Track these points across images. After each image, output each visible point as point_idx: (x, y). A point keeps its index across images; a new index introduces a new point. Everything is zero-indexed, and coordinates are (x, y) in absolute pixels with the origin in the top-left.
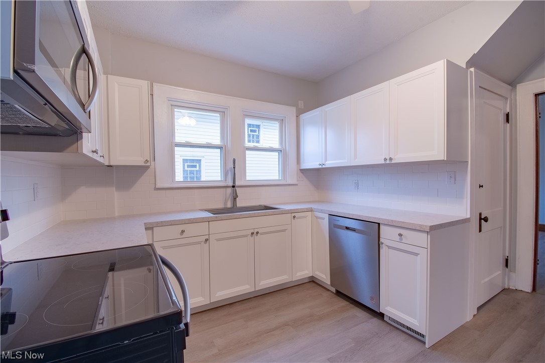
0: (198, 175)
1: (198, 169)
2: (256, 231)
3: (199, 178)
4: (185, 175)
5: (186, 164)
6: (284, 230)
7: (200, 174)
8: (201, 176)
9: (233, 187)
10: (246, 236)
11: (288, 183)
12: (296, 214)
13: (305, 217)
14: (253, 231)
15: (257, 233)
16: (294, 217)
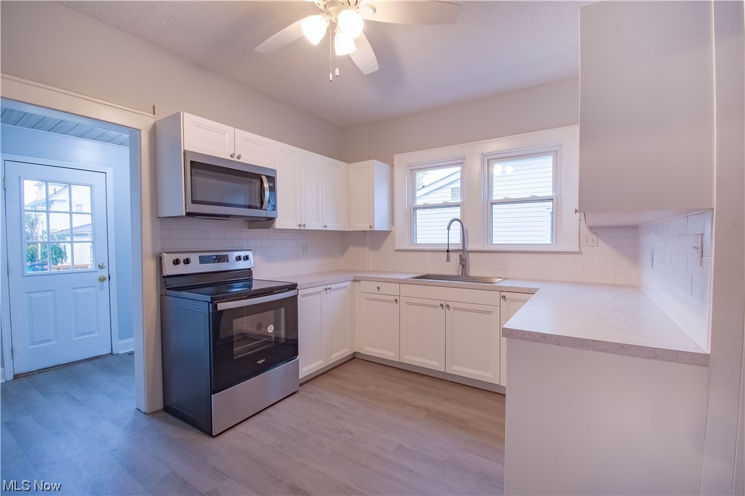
2: (447, 303)
6: (489, 313)
9: (448, 251)
12: (507, 295)
14: (443, 303)
15: (448, 306)
16: (504, 297)
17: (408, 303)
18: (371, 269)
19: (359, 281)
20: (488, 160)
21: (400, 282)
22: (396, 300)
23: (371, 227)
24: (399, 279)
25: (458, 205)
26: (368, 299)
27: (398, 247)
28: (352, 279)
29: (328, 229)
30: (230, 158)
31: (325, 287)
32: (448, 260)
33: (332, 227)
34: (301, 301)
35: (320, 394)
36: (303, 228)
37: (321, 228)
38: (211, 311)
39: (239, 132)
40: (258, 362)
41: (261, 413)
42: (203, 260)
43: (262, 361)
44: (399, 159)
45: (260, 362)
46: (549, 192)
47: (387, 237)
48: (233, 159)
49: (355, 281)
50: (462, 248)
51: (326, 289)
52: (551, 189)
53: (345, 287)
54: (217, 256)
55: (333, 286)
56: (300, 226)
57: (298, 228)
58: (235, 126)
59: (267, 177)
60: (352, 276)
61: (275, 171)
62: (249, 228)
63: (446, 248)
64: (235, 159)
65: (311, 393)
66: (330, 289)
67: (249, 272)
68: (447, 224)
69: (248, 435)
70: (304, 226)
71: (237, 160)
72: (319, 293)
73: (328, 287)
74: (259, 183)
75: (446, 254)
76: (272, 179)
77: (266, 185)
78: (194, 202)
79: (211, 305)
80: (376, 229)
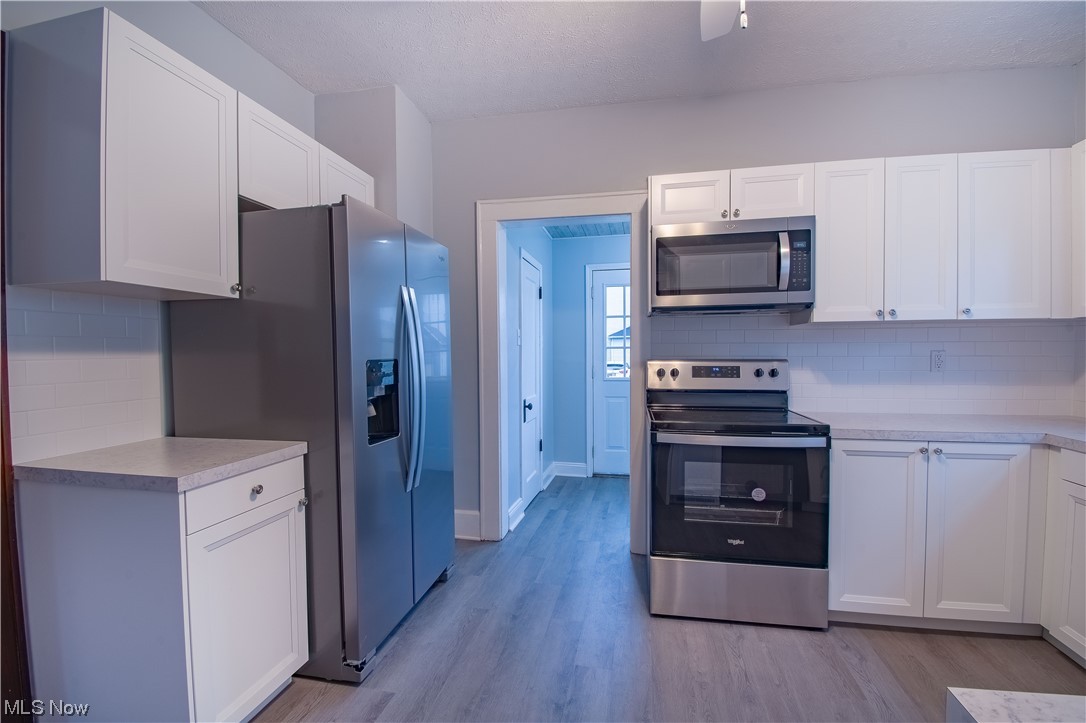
19: (1056, 448)
28: (1034, 440)
36: (888, 318)
40: (730, 541)
41: (734, 626)
42: (697, 372)
43: (738, 542)
45: (734, 542)
48: (731, 219)
49: (1044, 446)
51: (925, 451)
53: (1007, 458)
54: (720, 367)
55: (946, 448)
56: (880, 313)
60: (1034, 434)
62: (791, 324)
66: (938, 452)
67: (783, 396)
69: (685, 642)
70: (893, 313)
72: (906, 455)
74: (774, 247)
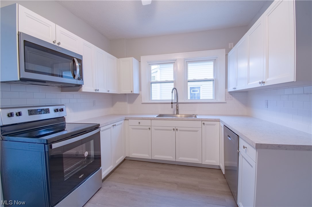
0: (199, 96)
1: (198, 92)
2: (176, 128)
3: (199, 98)
4: (192, 96)
5: (192, 90)
6: (197, 131)
7: (200, 95)
8: (200, 97)
9: (172, 103)
10: (171, 130)
11: (217, 102)
12: (205, 122)
13: (214, 125)
14: (174, 128)
15: (177, 129)
16: (204, 124)
17: (156, 129)
18: (129, 113)
19: (128, 120)
20: (186, 62)
21: (151, 119)
22: (149, 128)
23: (132, 92)
24: (151, 118)
25: (173, 82)
26: (133, 129)
27: (143, 102)
28: (124, 119)
29: (110, 92)
30: (53, 43)
31: (113, 124)
32: (172, 107)
33: (111, 92)
34: (102, 134)
35: (116, 186)
36: (97, 92)
37: (106, 92)
38: (47, 150)
39: (59, 28)
40: (79, 177)
42: (31, 113)
43: (82, 175)
44: (143, 58)
45: (81, 177)
46: (211, 77)
47: (137, 97)
48: (55, 44)
49: (125, 120)
50: (176, 102)
51: (113, 126)
52: (212, 75)
53: (121, 124)
55: (116, 124)
57: (95, 91)
58: (56, 23)
59: (77, 59)
60: (124, 117)
61: (82, 56)
62: (62, 91)
63: (171, 102)
64: (56, 44)
65: (110, 186)
66: (115, 125)
67: (63, 118)
68: (171, 90)
70: (98, 90)
71: (57, 45)
72: (110, 128)
73: (114, 124)
74: (72, 62)
75: (171, 104)
76: (80, 61)
77: (77, 64)
78: (26, 70)
79: (46, 146)
80: (134, 93)
